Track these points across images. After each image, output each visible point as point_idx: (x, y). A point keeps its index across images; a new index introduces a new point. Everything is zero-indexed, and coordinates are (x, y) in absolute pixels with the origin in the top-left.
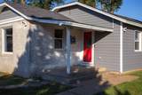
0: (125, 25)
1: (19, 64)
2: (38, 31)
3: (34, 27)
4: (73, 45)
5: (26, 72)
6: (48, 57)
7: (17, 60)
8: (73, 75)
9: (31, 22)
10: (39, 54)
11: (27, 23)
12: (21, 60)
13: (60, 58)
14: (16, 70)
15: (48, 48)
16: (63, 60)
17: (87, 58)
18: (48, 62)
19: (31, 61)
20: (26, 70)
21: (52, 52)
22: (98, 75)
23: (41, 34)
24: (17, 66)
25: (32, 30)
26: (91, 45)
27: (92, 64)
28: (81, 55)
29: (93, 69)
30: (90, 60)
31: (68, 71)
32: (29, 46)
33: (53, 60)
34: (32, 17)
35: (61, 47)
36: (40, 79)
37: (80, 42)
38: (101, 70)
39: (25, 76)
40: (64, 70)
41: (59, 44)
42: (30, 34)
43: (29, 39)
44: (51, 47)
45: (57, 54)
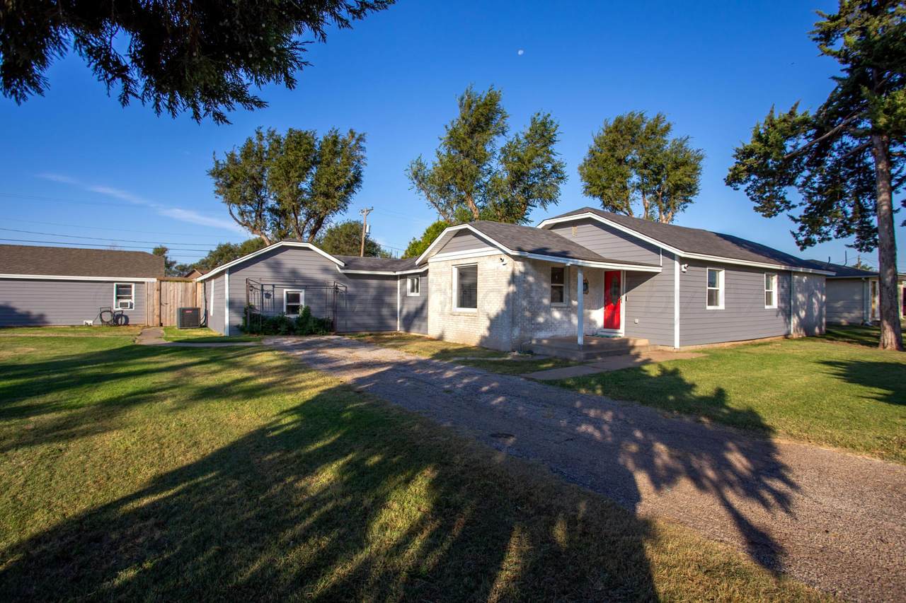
0: (683, 260)
1: (490, 329)
2: (525, 274)
3: (520, 267)
4: (586, 296)
5: (505, 339)
6: (541, 320)
7: (487, 323)
8: (587, 347)
9: (515, 258)
10: (527, 314)
11: (508, 260)
12: (495, 323)
13: (561, 322)
14: (484, 340)
15: (540, 303)
16: (566, 326)
17: (612, 322)
18: (540, 327)
19: (514, 323)
20: (505, 338)
21: (548, 310)
22: (633, 352)
23: (531, 279)
24: (487, 333)
25: (517, 273)
26: (619, 296)
27: (621, 332)
28: (598, 316)
29: (624, 343)
30: (618, 327)
31: (580, 341)
32: (510, 300)
33: (549, 324)
34: (519, 250)
35: (561, 301)
36: (530, 352)
37: (599, 292)
38: (641, 342)
39: (502, 349)
40: (573, 339)
41: (558, 296)
42: (514, 279)
43: (512, 288)
44: (546, 301)
45: (557, 315)
